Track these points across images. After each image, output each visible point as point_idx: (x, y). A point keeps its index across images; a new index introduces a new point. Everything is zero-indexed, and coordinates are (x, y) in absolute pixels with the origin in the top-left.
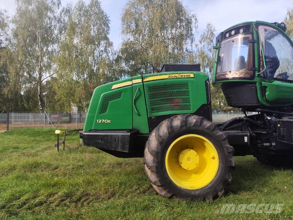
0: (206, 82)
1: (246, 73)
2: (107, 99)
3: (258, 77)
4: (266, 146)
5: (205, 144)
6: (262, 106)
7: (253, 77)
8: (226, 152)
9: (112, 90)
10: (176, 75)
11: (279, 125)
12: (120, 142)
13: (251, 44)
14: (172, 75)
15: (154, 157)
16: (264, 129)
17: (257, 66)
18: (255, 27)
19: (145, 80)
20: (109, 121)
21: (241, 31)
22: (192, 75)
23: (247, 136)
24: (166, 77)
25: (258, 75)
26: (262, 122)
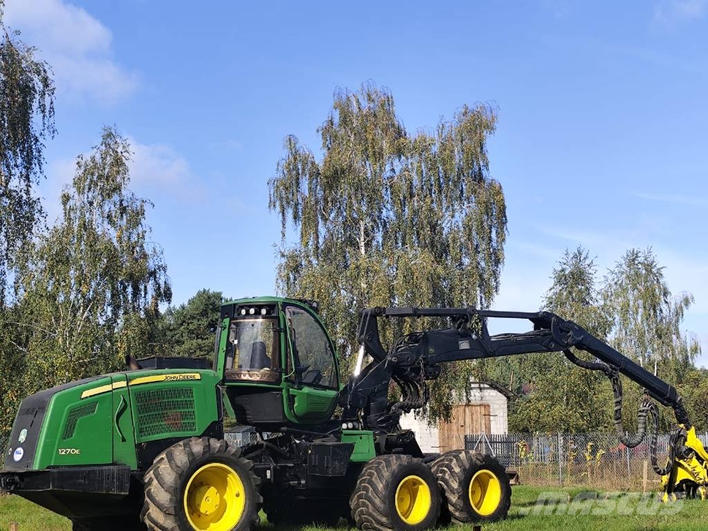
0: (216, 386)
1: (270, 376)
2: (75, 414)
3: (284, 381)
4: (293, 487)
5: (228, 478)
6: (289, 424)
7: (278, 381)
8: (254, 484)
9: (83, 399)
10: (176, 375)
11: (310, 452)
12: (115, 480)
13: (277, 333)
14: (170, 375)
15: (171, 494)
16: (289, 459)
17: (283, 367)
18: (280, 308)
19: (130, 384)
20: (77, 452)
21: (264, 312)
22: (198, 376)
23: (269, 469)
24: (162, 378)
25: (286, 378)
26: (288, 449)
